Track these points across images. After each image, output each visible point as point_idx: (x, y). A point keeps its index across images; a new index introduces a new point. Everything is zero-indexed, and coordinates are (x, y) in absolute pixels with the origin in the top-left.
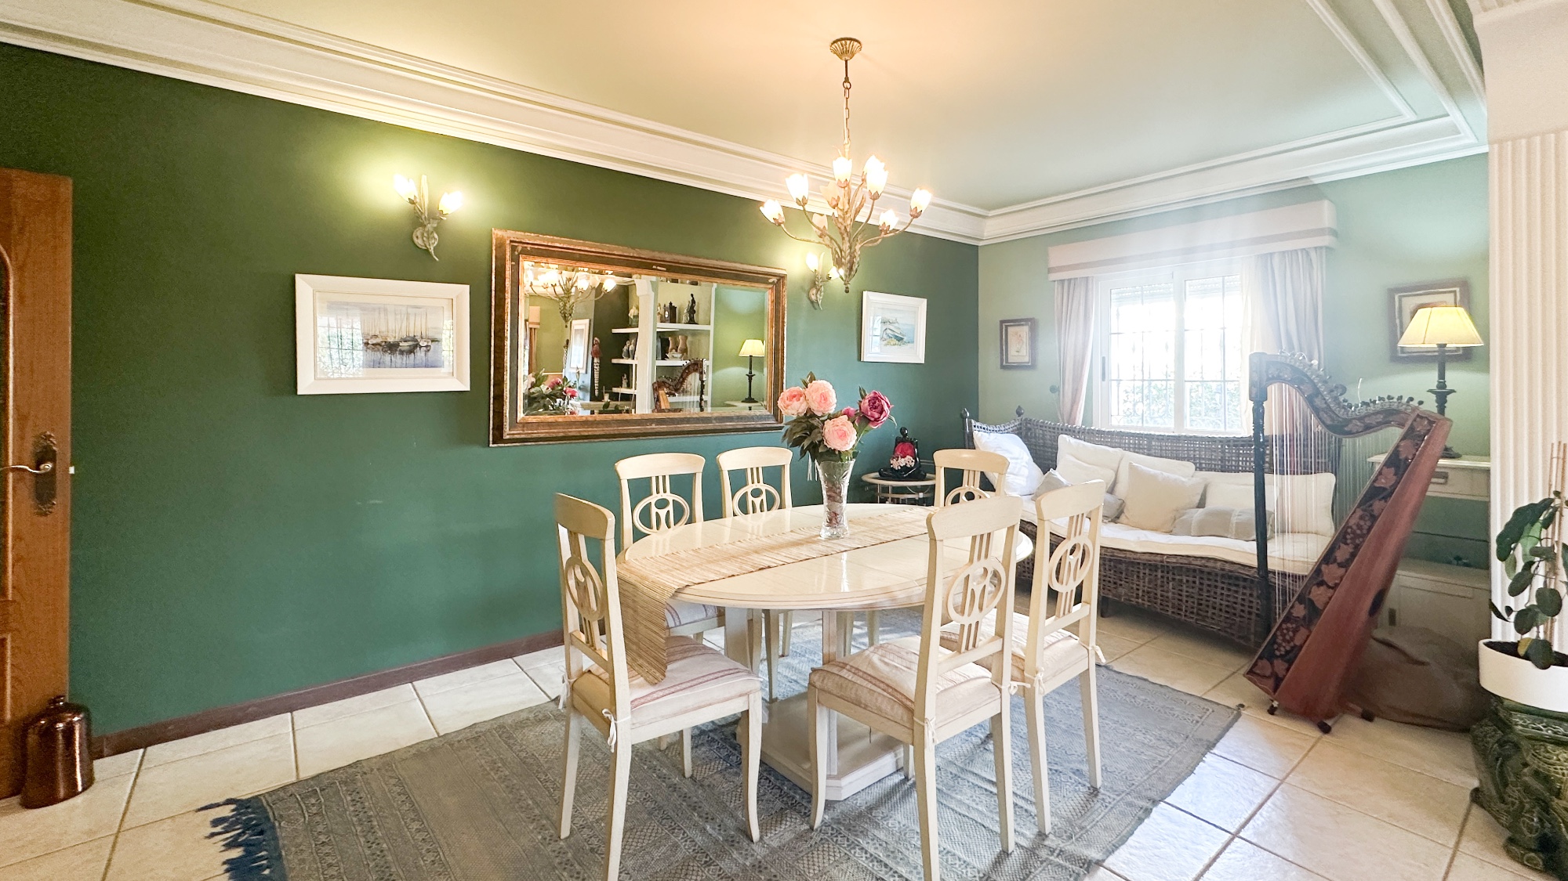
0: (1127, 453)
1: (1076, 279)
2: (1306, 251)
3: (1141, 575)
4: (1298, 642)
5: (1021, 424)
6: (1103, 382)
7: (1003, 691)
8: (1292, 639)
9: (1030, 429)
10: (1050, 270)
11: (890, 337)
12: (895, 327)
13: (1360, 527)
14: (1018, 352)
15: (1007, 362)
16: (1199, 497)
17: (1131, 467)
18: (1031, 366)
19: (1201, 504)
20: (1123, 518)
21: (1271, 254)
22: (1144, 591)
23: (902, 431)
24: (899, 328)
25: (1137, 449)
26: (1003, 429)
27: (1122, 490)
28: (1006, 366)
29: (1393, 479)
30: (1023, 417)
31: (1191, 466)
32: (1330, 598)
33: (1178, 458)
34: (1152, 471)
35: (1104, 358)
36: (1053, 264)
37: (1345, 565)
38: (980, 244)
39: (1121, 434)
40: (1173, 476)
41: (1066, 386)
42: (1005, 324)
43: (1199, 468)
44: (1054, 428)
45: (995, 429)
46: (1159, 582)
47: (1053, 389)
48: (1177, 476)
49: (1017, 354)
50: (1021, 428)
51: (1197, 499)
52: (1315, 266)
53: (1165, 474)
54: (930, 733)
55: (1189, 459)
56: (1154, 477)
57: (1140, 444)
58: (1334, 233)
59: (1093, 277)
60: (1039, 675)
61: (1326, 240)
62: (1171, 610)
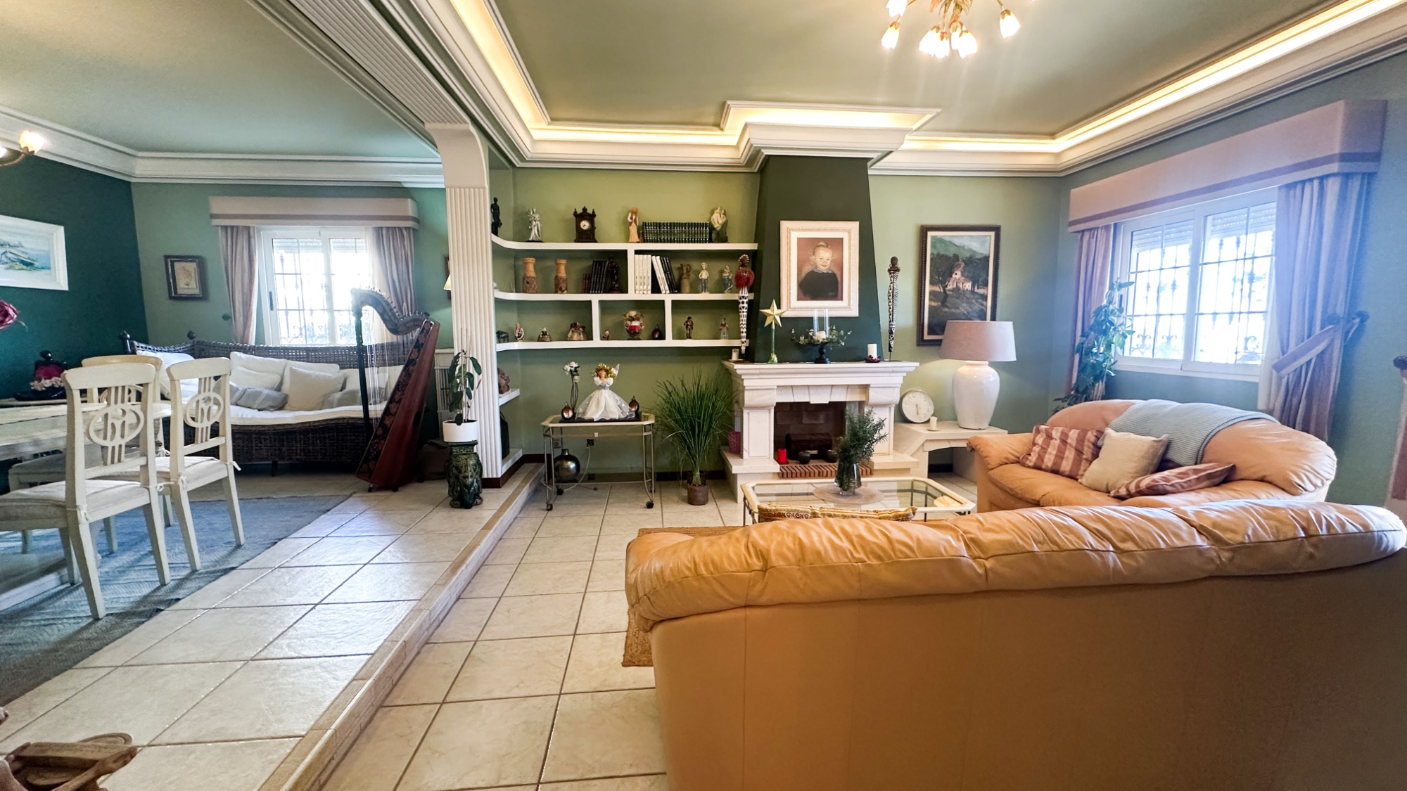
0: (290, 362)
1: (238, 227)
2: (400, 229)
3: (298, 439)
4: (379, 449)
5: (193, 346)
6: (272, 312)
7: (150, 491)
8: (377, 447)
9: (203, 350)
10: (213, 216)
11: (13, 262)
12: (19, 251)
13: (405, 381)
14: (187, 285)
15: (176, 292)
16: (341, 385)
17: (291, 369)
18: (203, 297)
19: (343, 388)
20: (287, 406)
21: (382, 228)
22: (300, 450)
23: (44, 354)
24: (26, 253)
25: (299, 359)
26: (173, 349)
27: (286, 388)
28: (176, 297)
29: (417, 353)
30: (196, 340)
31: (337, 367)
32: (393, 421)
33: (327, 362)
34: (307, 372)
35: (270, 293)
36: (215, 211)
37: (399, 402)
38: (133, 180)
39: (285, 349)
40: (322, 374)
41: (237, 314)
42: (170, 260)
43: (342, 368)
44: (226, 348)
45: (163, 349)
46: (311, 442)
47: (226, 317)
48: (325, 374)
49: (186, 287)
50: (193, 349)
51: (340, 386)
52: (406, 239)
53: (317, 373)
54: (83, 515)
55: (334, 362)
56: (308, 375)
57: (300, 355)
58: (414, 219)
59: (254, 227)
60: (182, 477)
61: (410, 224)
62: (320, 457)
